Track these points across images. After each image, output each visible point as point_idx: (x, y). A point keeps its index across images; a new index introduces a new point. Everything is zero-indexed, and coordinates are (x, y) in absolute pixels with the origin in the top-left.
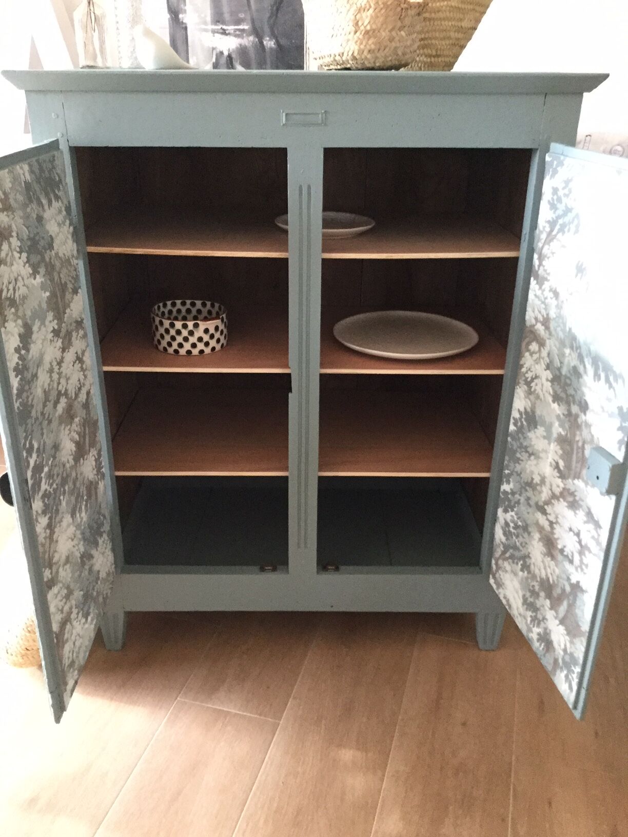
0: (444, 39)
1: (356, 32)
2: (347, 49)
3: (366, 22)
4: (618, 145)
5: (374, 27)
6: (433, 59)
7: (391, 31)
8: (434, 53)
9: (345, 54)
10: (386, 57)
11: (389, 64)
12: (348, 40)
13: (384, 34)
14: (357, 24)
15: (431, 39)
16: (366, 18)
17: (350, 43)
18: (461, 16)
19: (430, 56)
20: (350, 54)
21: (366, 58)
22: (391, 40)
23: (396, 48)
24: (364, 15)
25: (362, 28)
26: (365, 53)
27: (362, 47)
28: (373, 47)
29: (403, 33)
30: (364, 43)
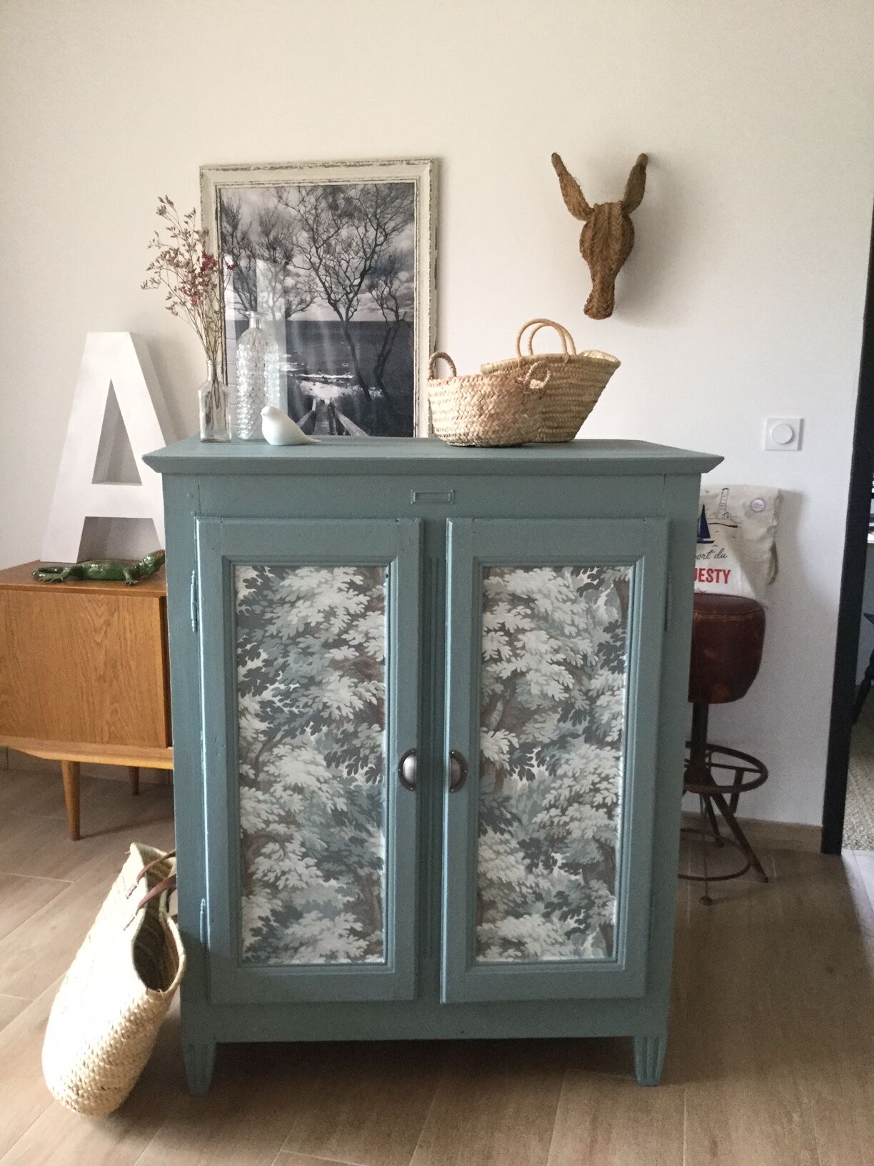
0: (565, 412)
1: (480, 415)
2: (472, 430)
3: (490, 407)
4: (758, 499)
5: (498, 410)
6: (554, 431)
7: (514, 414)
8: (556, 425)
9: (470, 434)
10: (510, 436)
11: (511, 443)
12: (473, 422)
13: (507, 417)
14: (482, 408)
15: (552, 412)
16: (490, 406)
17: (474, 425)
18: (581, 392)
19: (552, 428)
20: (475, 434)
21: (491, 438)
22: (515, 422)
23: (519, 429)
24: (488, 401)
25: (487, 412)
26: (490, 433)
27: (486, 428)
28: (497, 428)
29: (525, 415)
30: (489, 425)
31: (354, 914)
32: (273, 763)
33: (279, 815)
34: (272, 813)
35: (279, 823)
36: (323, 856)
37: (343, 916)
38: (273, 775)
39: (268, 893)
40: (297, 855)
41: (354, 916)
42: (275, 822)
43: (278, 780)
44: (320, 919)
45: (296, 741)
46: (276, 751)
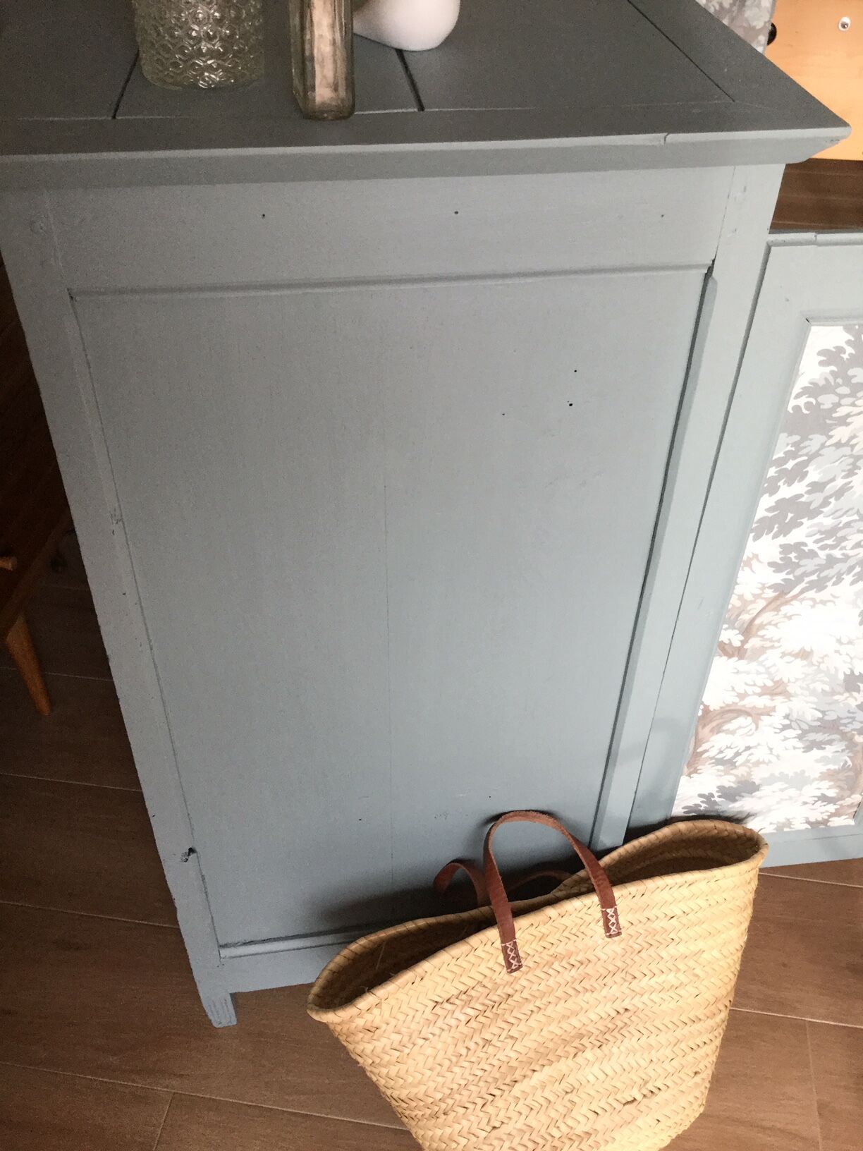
31: (830, 781)
32: (776, 625)
33: (764, 687)
34: (755, 685)
35: (760, 695)
36: (810, 726)
37: (816, 784)
38: (771, 640)
39: (718, 770)
40: (775, 728)
41: (832, 783)
42: (755, 694)
43: (776, 644)
44: (782, 790)
45: (824, 595)
46: (784, 609)
